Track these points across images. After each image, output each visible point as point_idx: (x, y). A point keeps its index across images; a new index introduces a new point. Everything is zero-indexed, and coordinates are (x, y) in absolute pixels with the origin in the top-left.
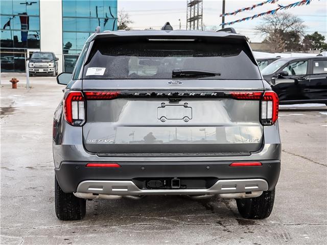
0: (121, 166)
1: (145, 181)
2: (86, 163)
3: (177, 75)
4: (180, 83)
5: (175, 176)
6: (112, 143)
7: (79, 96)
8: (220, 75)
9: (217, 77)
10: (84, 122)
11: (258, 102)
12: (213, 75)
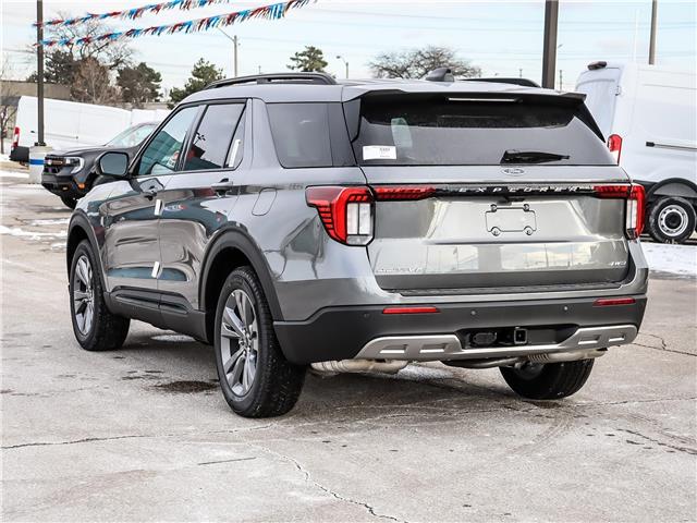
0: (438, 311)
1: (468, 335)
2: (382, 308)
3: (511, 159)
4: (522, 172)
5: (518, 324)
6: (420, 273)
7: (362, 195)
8: (568, 158)
9: (563, 161)
10: (370, 238)
11: (622, 201)
12: (559, 158)
